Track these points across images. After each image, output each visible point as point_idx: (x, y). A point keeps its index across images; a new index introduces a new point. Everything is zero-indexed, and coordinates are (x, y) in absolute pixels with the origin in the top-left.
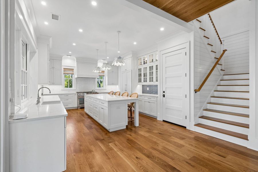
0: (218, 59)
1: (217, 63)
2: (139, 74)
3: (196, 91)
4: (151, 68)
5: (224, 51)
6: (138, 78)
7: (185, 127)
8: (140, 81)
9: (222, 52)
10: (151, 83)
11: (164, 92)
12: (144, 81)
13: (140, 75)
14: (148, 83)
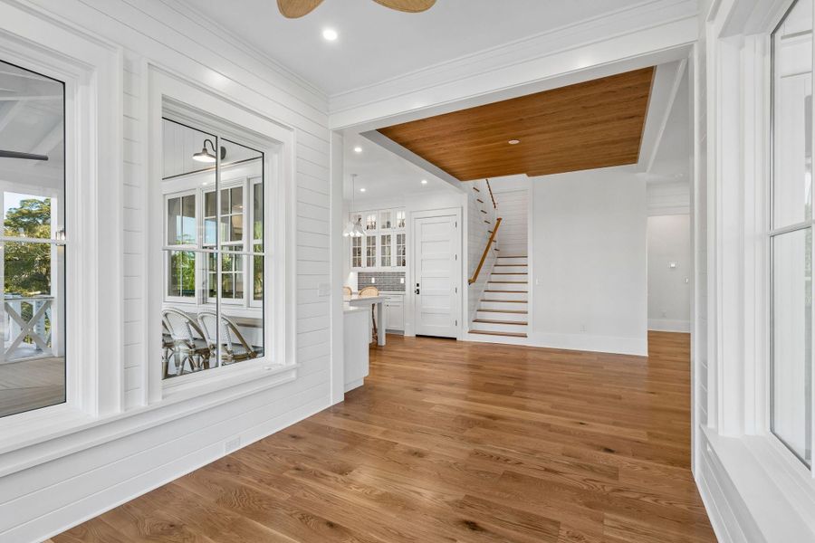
0: (493, 233)
1: (491, 240)
2: (354, 249)
3: (470, 282)
4: (385, 239)
5: (499, 220)
6: (352, 257)
7: (455, 339)
8: (357, 263)
9: (496, 221)
10: (387, 269)
11: (418, 285)
12: (368, 265)
13: (357, 252)
14: (378, 268)
